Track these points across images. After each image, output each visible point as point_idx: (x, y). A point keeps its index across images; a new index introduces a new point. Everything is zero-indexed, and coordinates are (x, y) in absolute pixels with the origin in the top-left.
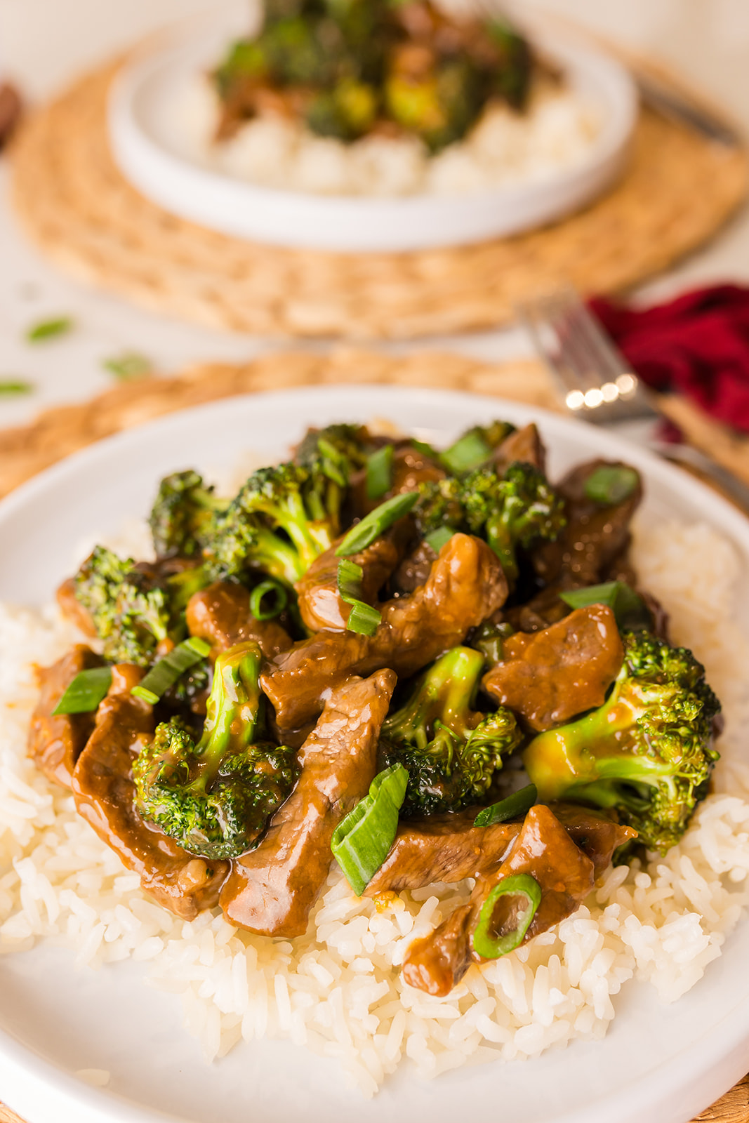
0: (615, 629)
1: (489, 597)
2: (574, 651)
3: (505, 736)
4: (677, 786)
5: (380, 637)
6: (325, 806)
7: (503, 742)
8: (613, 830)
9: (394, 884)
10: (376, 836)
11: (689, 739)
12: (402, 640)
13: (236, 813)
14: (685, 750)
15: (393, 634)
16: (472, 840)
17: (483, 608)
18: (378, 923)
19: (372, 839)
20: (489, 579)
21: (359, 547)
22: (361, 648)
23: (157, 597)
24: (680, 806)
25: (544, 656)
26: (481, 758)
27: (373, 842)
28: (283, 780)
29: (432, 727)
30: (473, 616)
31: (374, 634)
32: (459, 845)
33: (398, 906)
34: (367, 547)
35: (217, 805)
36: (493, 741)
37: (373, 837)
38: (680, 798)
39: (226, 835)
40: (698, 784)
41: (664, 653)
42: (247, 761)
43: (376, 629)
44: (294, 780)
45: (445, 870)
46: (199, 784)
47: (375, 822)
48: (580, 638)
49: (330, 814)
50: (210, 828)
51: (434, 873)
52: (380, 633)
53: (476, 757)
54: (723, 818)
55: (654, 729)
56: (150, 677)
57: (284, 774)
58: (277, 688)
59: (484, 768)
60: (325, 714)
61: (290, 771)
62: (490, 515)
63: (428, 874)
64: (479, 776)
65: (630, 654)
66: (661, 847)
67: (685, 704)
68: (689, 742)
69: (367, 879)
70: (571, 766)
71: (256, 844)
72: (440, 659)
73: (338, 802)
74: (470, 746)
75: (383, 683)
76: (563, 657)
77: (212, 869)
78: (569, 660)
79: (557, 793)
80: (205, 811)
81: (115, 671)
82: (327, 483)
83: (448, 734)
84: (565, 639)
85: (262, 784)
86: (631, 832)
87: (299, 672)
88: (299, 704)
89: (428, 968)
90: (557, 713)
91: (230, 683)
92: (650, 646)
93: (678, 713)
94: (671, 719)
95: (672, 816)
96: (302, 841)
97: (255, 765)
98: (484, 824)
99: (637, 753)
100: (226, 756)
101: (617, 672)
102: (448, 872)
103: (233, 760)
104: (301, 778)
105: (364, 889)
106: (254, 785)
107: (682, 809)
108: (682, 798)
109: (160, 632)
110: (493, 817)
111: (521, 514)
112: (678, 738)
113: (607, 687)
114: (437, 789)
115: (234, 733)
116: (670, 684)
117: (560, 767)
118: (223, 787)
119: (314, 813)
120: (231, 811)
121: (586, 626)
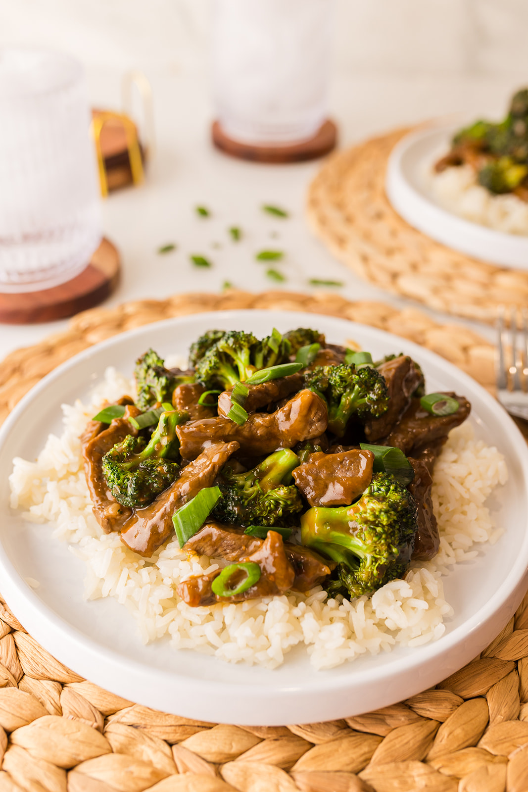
0: (371, 466)
1: (311, 427)
2: (343, 470)
3: (288, 499)
4: (372, 562)
5: (245, 427)
6: (178, 496)
7: (285, 502)
8: (317, 566)
9: (198, 548)
10: (192, 517)
12: (256, 433)
13: (136, 484)
14: (375, 539)
15: (252, 429)
16: (242, 541)
17: (306, 432)
18: (184, 565)
20: (313, 417)
21: (259, 382)
22: (232, 429)
23: (163, 381)
24: (369, 572)
25: (326, 466)
26: (270, 506)
27: (190, 520)
28: (166, 479)
29: (254, 482)
30: (299, 434)
31: (242, 425)
32: (234, 540)
33: (195, 560)
34: (262, 383)
35: (131, 478)
36: (280, 500)
37: (191, 517)
38: (370, 568)
39: (129, 494)
40: (381, 564)
41: (392, 488)
42: (155, 464)
43: (244, 423)
44: (173, 480)
45: (225, 552)
46: (127, 465)
47: (193, 509)
48: (350, 464)
49: (179, 502)
50: (123, 488)
51: (219, 551)
52: (245, 425)
53: (267, 504)
54: (396, 592)
55: (362, 521)
56: (142, 416)
57: (168, 476)
58: (182, 433)
59: (270, 512)
60: (201, 455)
61: (173, 475)
62: (345, 391)
63: (216, 550)
64: (265, 514)
65: (374, 482)
66: (353, 592)
67: (383, 513)
68: (379, 536)
69: (185, 540)
70: (316, 528)
71: (145, 505)
72: (277, 452)
73: (185, 496)
74: (266, 498)
75: (229, 447)
76: (337, 471)
77: (122, 510)
78: (339, 474)
79: (309, 542)
80: (124, 479)
81: (127, 408)
82: (270, 351)
83: (258, 487)
84: (341, 463)
85: (156, 476)
86: (326, 570)
87: (194, 429)
88: (191, 446)
89: (189, 588)
90: (323, 500)
91: (161, 424)
92: (388, 482)
93: (377, 517)
94: (371, 518)
95: (364, 577)
96: (162, 510)
97: (157, 467)
98: (248, 533)
99: (356, 536)
100: (147, 459)
101: (364, 490)
102: (227, 554)
103: (149, 461)
104: (176, 481)
105: (183, 545)
106: (152, 475)
107: (370, 574)
108: (371, 568)
109: (159, 398)
110: (254, 531)
111: (363, 397)
112: (374, 532)
113: (356, 496)
114: (236, 509)
115: (156, 449)
116: (384, 503)
117: (312, 527)
118: (138, 471)
119: (172, 498)
120: (134, 482)
121: (355, 459)
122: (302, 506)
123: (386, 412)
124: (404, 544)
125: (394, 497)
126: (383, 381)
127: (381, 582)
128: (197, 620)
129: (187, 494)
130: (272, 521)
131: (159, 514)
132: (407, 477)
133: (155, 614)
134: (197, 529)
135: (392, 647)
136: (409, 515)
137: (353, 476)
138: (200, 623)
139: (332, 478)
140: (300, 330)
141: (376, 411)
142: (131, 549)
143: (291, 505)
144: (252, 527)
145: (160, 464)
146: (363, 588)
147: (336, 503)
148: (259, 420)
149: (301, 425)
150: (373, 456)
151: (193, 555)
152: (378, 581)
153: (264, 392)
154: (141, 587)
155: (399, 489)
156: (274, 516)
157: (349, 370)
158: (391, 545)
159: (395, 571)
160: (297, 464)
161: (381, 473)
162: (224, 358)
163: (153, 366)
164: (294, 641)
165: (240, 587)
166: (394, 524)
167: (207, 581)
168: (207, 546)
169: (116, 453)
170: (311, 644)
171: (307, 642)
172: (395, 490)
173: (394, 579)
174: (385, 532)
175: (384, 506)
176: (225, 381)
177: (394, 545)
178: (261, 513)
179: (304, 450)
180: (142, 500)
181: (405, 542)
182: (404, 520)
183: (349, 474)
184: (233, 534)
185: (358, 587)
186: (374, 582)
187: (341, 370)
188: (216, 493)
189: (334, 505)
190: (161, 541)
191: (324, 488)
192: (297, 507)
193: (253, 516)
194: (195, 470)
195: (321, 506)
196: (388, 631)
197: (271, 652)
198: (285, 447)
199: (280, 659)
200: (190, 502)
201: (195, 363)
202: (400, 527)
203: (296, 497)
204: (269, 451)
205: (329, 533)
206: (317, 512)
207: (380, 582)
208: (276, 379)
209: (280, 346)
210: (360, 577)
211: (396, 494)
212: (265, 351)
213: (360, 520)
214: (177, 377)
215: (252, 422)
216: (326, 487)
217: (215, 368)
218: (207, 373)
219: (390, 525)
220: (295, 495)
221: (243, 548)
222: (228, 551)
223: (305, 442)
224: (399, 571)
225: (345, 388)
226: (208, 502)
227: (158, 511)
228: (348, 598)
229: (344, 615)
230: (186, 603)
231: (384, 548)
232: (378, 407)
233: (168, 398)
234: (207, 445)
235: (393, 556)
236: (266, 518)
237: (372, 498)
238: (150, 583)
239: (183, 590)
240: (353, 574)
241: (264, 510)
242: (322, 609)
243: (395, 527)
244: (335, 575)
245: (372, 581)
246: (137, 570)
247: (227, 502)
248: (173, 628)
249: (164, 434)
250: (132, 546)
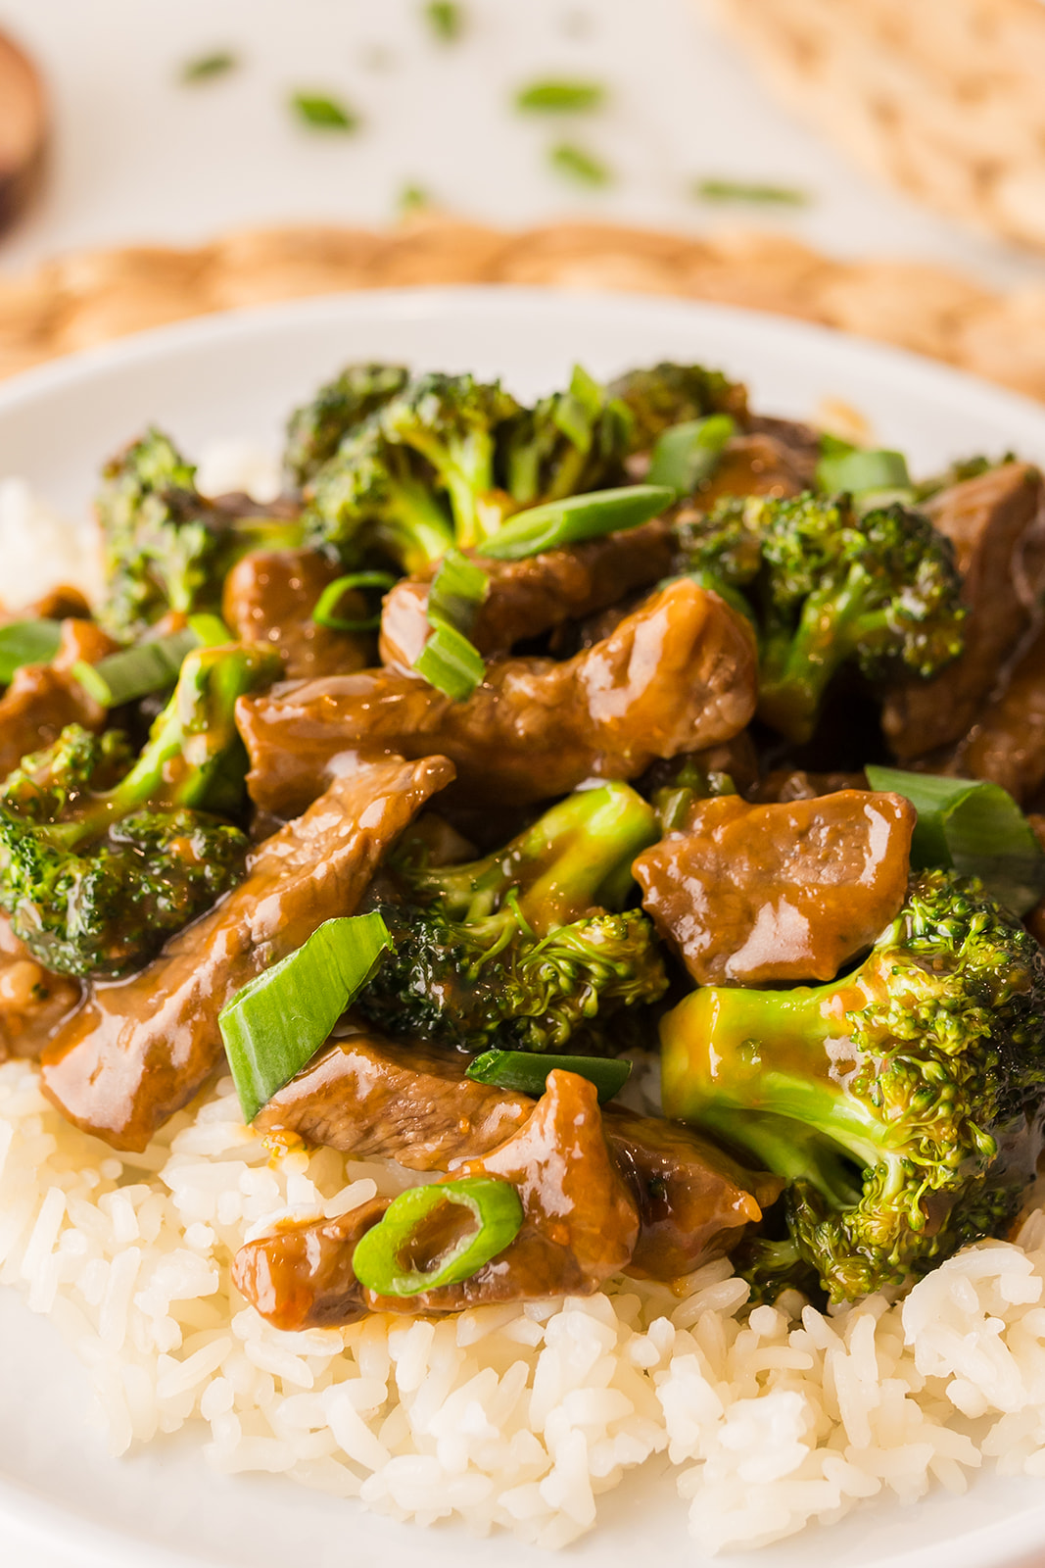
0: (904, 849)
1: (700, 712)
2: (810, 859)
3: (617, 960)
4: (906, 1180)
5: (473, 708)
6: (240, 942)
7: (609, 969)
8: (717, 1191)
9: (307, 1124)
10: (289, 1017)
11: (933, 1087)
12: (513, 729)
13: (98, 898)
14: (916, 1102)
15: (499, 712)
16: (459, 1100)
17: (681, 727)
18: (256, 1181)
19: (281, 1022)
20: (708, 677)
21: (521, 550)
22: (429, 712)
23: (195, 536)
24: (897, 1213)
25: (750, 847)
26: (555, 979)
27: (282, 1028)
28: (201, 882)
29: (502, 897)
30: (658, 733)
31: (464, 698)
32: (432, 1099)
33: (296, 1165)
34: (534, 555)
35: (78, 876)
36: (591, 960)
37: (284, 1019)
38: (896, 1201)
39: (72, 931)
40: (936, 1187)
41: (976, 924)
42: (163, 828)
43: (470, 692)
44: (224, 886)
45: (401, 1138)
46: (67, 832)
47: (291, 991)
48: (833, 841)
49: (243, 961)
50: (53, 911)
51: (380, 1134)
52: (475, 701)
53: (545, 973)
54: (985, 1285)
55: (870, 1041)
56: (117, 661)
57: (208, 872)
58: (258, 724)
59: (557, 1001)
60: (320, 801)
61: (223, 870)
62: (817, 585)
63: (369, 1132)
64: (537, 1008)
65: (915, 904)
66: (839, 1282)
67: (943, 1015)
68: (929, 1091)
69: (263, 1094)
70: (714, 1060)
71: (125, 971)
72: (581, 793)
73: (265, 944)
74: (543, 952)
75: (420, 775)
76: (787, 863)
77: (47, 986)
78: (794, 874)
79: (687, 1107)
80: (57, 879)
81: (68, 632)
82: (562, 443)
83: (514, 916)
84: (802, 835)
85: (166, 872)
86: (746, 1208)
87: (300, 712)
88: (290, 768)
89: (273, 1265)
90: (740, 963)
91: (187, 690)
92: (962, 904)
93: (922, 1027)
94: (904, 1031)
95: (875, 1233)
96: (185, 990)
97: (170, 839)
98: (481, 1076)
99: (852, 1088)
100: (134, 810)
101: (879, 931)
102: (406, 1144)
103: (143, 820)
104: (235, 889)
105: (255, 1111)
106: (152, 869)
107: (897, 1224)
108: (901, 1202)
109: (180, 598)
110: (501, 1069)
111: (878, 606)
112: (913, 1077)
113: (851, 951)
114: (438, 990)
115: (167, 778)
116: (949, 979)
117: (698, 1055)
118: (104, 851)
119: (219, 949)
120: (90, 891)
121: (851, 825)
122: (665, 983)
123: (956, 661)
124: (1014, 1121)
125: (983, 956)
126: (946, 553)
127: (933, 1251)
128: (299, 1374)
129: (272, 937)
130: (562, 1032)
131: (173, 1005)
132: (1028, 884)
133: (156, 1352)
134: (304, 1057)
135: (971, 1474)
136: (1032, 1022)
137: (841, 883)
138: (311, 1385)
139: (769, 886)
140: (664, 369)
141: (923, 655)
142: (74, 1121)
143: (630, 977)
144: (494, 1056)
145: (181, 831)
146: (871, 1269)
147: (781, 975)
148: (524, 684)
149: (668, 703)
150: (911, 812)
151: (291, 1148)
152: (925, 1244)
153: (543, 587)
154: (108, 1257)
155: (999, 930)
156: (571, 1014)
157: (833, 515)
158: (971, 1124)
159: (982, 1210)
160: (653, 836)
161: (938, 873)
162: (403, 465)
163: (160, 485)
164: (633, 1450)
165: (451, 1263)
166: (980, 1052)
167: (336, 1241)
168: (339, 1118)
169: (31, 792)
170: (691, 1462)
171: (676, 1457)
172: (987, 931)
173: (980, 1238)
174: (949, 1079)
175: (947, 988)
176: (404, 541)
177: (980, 1122)
178: (527, 1005)
179: (675, 786)
180: (115, 954)
181: (1018, 1111)
182: (1016, 1038)
183: (828, 876)
184: (426, 1077)
185: (854, 1266)
186: (910, 1250)
187: (805, 515)
188: (371, 934)
189: (775, 980)
190: (179, 1097)
191: (741, 922)
192: (650, 986)
193: (499, 1015)
194: (299, 854)
195: (731, 984)
196: (955, 1419)
197: (553, 1491)
198: (611, 775)
199: (585, 1513)
200: (283, 965)
201: (303, 476)
202: (1001, 1062)
203: (646, 952)
204: (556, 788)
205: (757, 1076)
206: (718, 1006)
207: (930, 1247)
208: (581, 542)
209: (596, 427)
210: (861, 1231)
211: (990, 947)
212: (544, 443)
213: (863, 1037)
214: (244, 525)
215: (498, 690)
216: (750, 917)
217: (374, 496)
218: (346, 517)
219: (968, 1056)
220: (642, 946)
221: (463, 1125)
222: (410, 1136)
223: (679, 760)
224: (997, 1211)
225: (818, 574)
226: (342, 968)
227: (171, 993)
228: (820, 1301)
229: (806, 1363)
230: (264, 1315)
231: (948, 1132)
232: (929, 643)
233: (209, 596)
234: (345, 768)
235: (978, 1163)
236: (541, 1022)
237: (906, 959)
238: (140, 1243)
239: (253, 1270)
240: (837, 1223)
241: (537, 996)
242: (731, 1342)
243: (984, 1062)
244: (775, 1224)
245: (904, 1245)
246: (94, 1197)
247: (409, 965)
248: (217, 1403)
249: (196, 727)
250: (79, 1111)
